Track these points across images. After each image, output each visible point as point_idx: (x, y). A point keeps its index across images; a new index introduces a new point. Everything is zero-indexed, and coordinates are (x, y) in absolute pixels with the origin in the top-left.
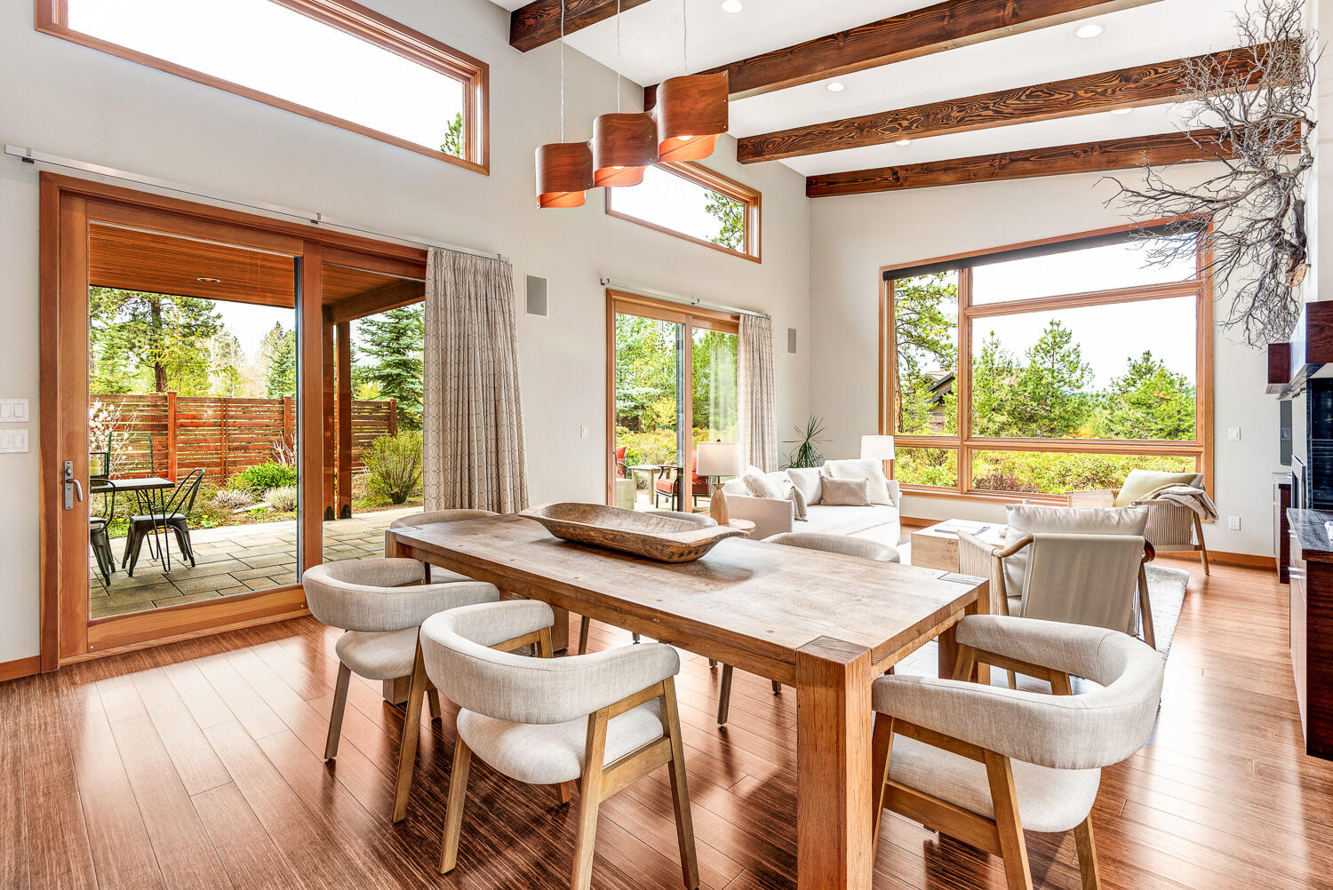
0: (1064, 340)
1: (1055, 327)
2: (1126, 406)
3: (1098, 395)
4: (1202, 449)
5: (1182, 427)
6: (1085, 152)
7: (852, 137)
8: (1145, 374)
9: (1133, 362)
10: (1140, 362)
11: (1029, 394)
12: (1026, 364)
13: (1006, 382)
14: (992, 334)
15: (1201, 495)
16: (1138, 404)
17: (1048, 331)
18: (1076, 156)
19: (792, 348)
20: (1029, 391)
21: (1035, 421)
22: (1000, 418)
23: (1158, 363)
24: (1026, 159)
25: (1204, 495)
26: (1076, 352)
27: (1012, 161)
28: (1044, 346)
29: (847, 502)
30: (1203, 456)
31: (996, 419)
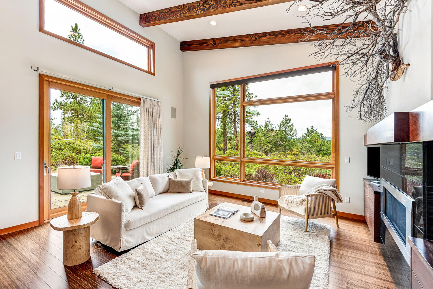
0: (289, 121)
1: (286, 117)
2: (306, 142)
3: (298, 139)
4: (334, 166)
5: (322, 149)
6: (288, 33)
7: (186, 13)
8: (312, 133)
9: (308, 129)
10: (310, 129)
11: (279, 138)
12: (278, 128)
13: (272, 134)
14: (268, 119)
15: (336, 191)
16: (309, 142)
17: (284, 118)
18: (285, 35)
19: (174, 115)
20: (279, 137)
21: (280, 147)
22: (270, 145)
23: (315, 130)
24: (265, 36)
25: (337, 191)
26: (292, 125)
27: (260, 37)
28: (283, 123)
29: (180, 191)
30: (334, 169)
31: (269, 146)
